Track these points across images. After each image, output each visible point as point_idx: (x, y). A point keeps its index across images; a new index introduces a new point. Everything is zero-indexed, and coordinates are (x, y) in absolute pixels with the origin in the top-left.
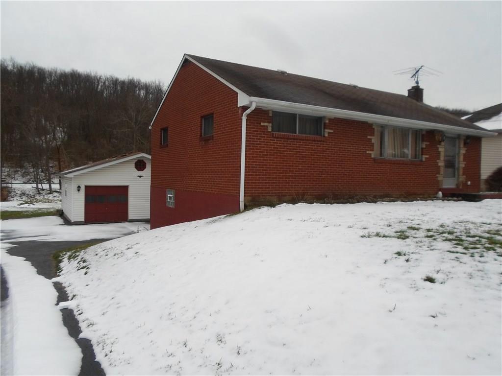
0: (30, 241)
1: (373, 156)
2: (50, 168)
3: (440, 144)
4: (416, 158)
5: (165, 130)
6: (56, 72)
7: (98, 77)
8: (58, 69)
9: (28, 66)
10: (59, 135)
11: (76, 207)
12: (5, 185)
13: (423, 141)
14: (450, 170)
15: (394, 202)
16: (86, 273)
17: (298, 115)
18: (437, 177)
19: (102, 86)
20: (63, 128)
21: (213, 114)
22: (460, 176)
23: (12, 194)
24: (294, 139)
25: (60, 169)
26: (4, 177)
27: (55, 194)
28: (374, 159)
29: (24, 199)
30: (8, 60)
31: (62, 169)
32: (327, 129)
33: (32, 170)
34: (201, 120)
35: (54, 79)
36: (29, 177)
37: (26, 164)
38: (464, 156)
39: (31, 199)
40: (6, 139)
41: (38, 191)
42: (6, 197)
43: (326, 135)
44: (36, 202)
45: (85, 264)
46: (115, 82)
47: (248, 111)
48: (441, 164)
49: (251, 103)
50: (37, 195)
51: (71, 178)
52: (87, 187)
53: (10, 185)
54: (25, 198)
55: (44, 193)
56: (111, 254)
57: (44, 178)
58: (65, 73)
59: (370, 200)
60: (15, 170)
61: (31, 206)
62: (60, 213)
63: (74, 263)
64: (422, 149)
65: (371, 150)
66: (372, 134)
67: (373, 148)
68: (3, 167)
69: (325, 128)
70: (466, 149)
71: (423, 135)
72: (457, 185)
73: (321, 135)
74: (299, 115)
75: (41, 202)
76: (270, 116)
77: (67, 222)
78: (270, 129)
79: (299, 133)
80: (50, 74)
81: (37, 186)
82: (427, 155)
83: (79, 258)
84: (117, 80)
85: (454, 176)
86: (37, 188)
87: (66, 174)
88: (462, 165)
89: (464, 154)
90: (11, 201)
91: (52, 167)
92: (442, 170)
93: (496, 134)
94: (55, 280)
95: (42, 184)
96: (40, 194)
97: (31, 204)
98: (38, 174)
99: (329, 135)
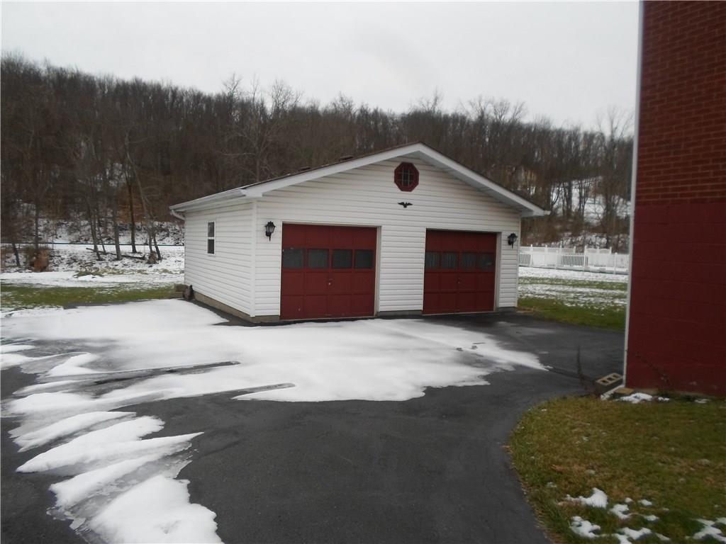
11: (264, 279)
26: (41, 233)
27: (126, 261)
29: (76, 269)
33: (84, 222)
36: (78, 233)
37: (75, 213)
39: (88, 269)
41: (98, 255)
42: (45, 264)
44: (97, 273)
50: (97, 262)
55: (107, 260)
60: (57, 222)
62: (183, 293)
68: (40, 217)
81: (96, 248)
90: (54, 270)
95: (103, 244)
96: (100, 259)
97: (95, 275)
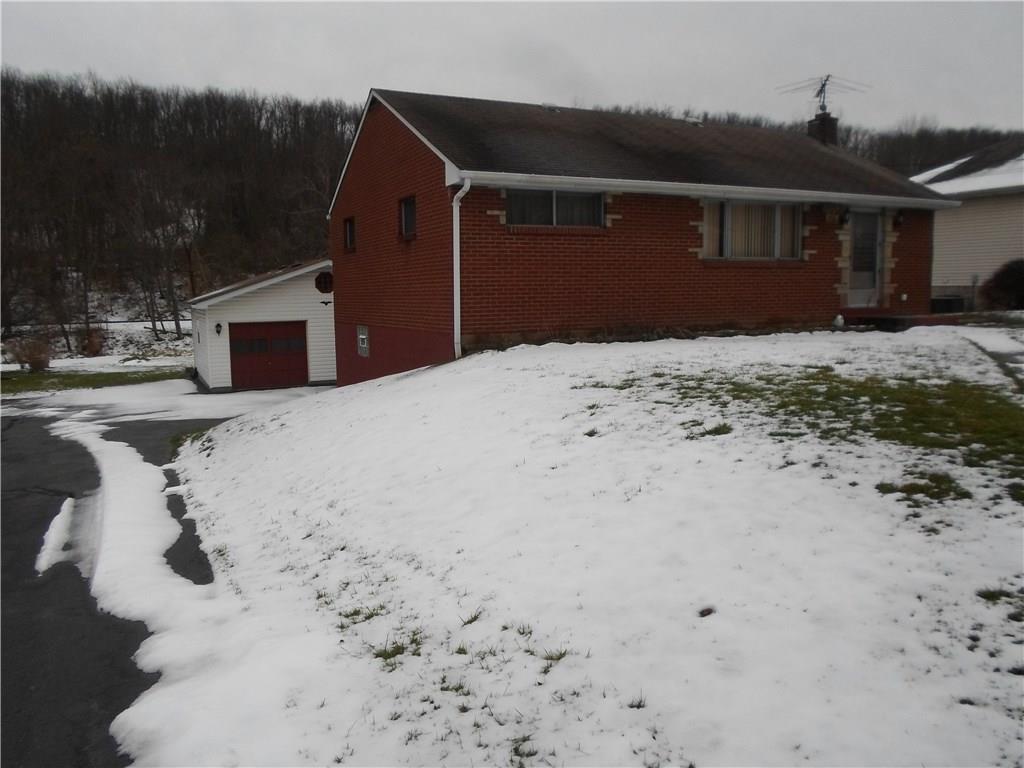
0: (137, 421)
1: (700, 257)
2: (175, 290)
3: (841, 228)
4: (793, 256)
5: (350, 221)
6: (177, 95)
7: (260, 101)
8: (182, 89)
9: (122, 86)
10: (190, 224)
11: (217, 362)
12: (96, 325)
13: (804, 223)
14: (866, 275)
15: (731, 336)
16: (208, 455)
17: (554, 195)
18: (836, 289)
19: (267, 119)
20: (197, 208)
21: (414, 197)
22: (886, 285)
23: (110, 342)
24: (548, 235)
25: (193, 290)
26: (93, 310)
27: (188, 340)
28: (704, 262)
29: (131, 352)
30: (83, 76)
31: (197, 292)
32: (610, 213)
33: (142, 295)
34: (400, 206)
35: (175, 111)
36: (137, 308)
37: (131, 284)
38: (894, 247)
39: (144, 351)
40: (90, 237)
41: (156, 334)
42: (99, 348)
43: (609, 224)
44: (154, 355)
45: (210, 444)
46: (294, 109)
47: (460, 194)
48: (844, 262)
49: (463, 179)
50: (156, 343)
51: (204, 310)
52: (232, 326)
53: (104, 325)
54: (132, 349)
55: (167, 339)
56: (247, 428)
57: (166, 309)
58: (195, 97)
59: (683, 335)
60: (112, 295)
61: (144, 362)
62: (192, 374)
63: (198, 444)
64: (804, 238)
65: (696, 247)
66: (699, 217)
67: (701, 242)
68: (90, 290)
69: (606, 213)
70: (898, 234)
71: (804, 214)
72: (880, 302)
73: (600, 225)
74: (557, 192)
75: (161, 356)
76: (504, 199)
77: (203, 389)
78: (503, 221)
79: (557, 223)
80: (167, 99)
81: (154, 325)
82: (813, 249)
83: (204, 438)
84: (297, 105)
85: (874, 286)
86: (154, 329)
87: (194, 303)
88: (890, 264)
89: (894, 244)
90: (108, 354)
91: (180, 287)
92: (846, 276)
93: (959, 203)
94: (167, 466)
95: (161, 321)
96: (159, 339)
97: (143, 359)
98: (153, 303)
99: (614, 225)
